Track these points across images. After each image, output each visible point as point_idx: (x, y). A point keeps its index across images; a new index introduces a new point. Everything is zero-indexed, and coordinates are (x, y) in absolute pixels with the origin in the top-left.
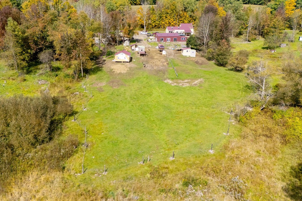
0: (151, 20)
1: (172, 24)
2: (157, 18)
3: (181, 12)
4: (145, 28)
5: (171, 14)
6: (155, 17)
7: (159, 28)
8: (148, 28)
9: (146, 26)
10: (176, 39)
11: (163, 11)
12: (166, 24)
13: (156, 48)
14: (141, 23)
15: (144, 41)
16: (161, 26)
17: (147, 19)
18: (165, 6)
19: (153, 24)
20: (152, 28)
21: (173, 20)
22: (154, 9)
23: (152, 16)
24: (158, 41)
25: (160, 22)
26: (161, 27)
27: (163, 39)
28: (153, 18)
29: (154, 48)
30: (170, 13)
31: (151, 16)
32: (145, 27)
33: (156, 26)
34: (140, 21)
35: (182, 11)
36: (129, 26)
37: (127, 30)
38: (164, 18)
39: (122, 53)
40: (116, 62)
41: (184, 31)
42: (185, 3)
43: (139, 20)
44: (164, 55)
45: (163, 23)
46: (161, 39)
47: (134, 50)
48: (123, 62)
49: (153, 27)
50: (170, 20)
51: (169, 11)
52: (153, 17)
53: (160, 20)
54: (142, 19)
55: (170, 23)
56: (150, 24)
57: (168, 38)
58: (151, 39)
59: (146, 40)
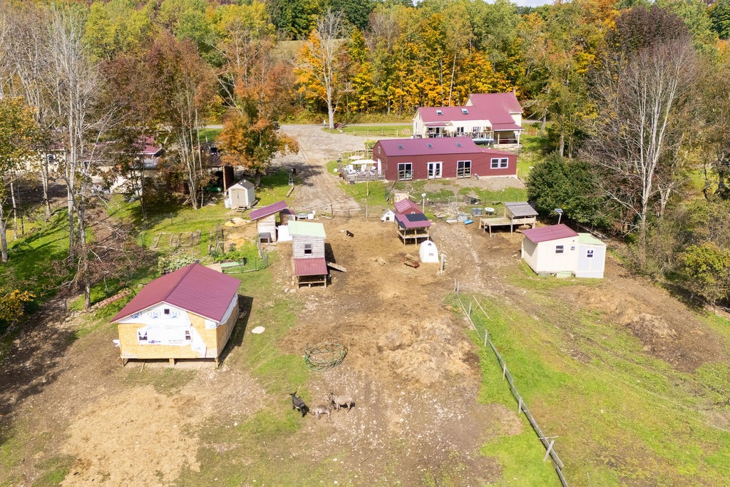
0: (354, 82)
1: (432, 94)
2: (375, 75)
3: (465, 52)
4: (331, 114)
5: (425, 58)
6: (367, 72)
7: (383, 110)
8: (342, 113)
9: (334, 106)
10: (468, 164)
11: (396, 48)
12: (409, 98)
13: (384, 218)
14: (315, 95)
15: (326, 175)
16: (392, 103)
17: (340, 80)
18: (404, 31)
19: (363, 97)
20: (359, 111)
21: (434, 82)
22: (363, 43)
23: (358, 67)
24: (388, 174)
25: (386, 89)
26: (392, 109)
27: (408, 167)
28: (361, 75)
29: (371, 220)
30: (421, 55)
31: (354, 67)
32: (330, 108)
33: (371, 104)
34: (310, 86)
35: (468, 47)
36: (252, 113)
37: (241, 131)
38: (400, 74)
39: (166, 306)
40: (130, 360)
41: (490, 125)
42: (476, 19)
43: (307, 85)
44: (431, 269)
45: (399, 91)
46: (401, 167)
47: (273, 237)
48: (176, 360)
49: (362, 107)
50: (422, 81)
51: (419, 49)
52: (361, 72)
53: (389, 80)
54: (319, 80)
55: (422, 93)
56: (351, 97)
57: (431, 163)
58: (357, 167)
59: (336, 170)
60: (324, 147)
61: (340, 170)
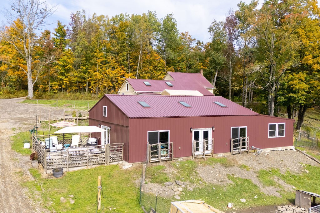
41: (202, 95)
57: (197, 130)
58: (65, 139)
59: (27, 146)
60: (17, 116)
61: (35, 145)
